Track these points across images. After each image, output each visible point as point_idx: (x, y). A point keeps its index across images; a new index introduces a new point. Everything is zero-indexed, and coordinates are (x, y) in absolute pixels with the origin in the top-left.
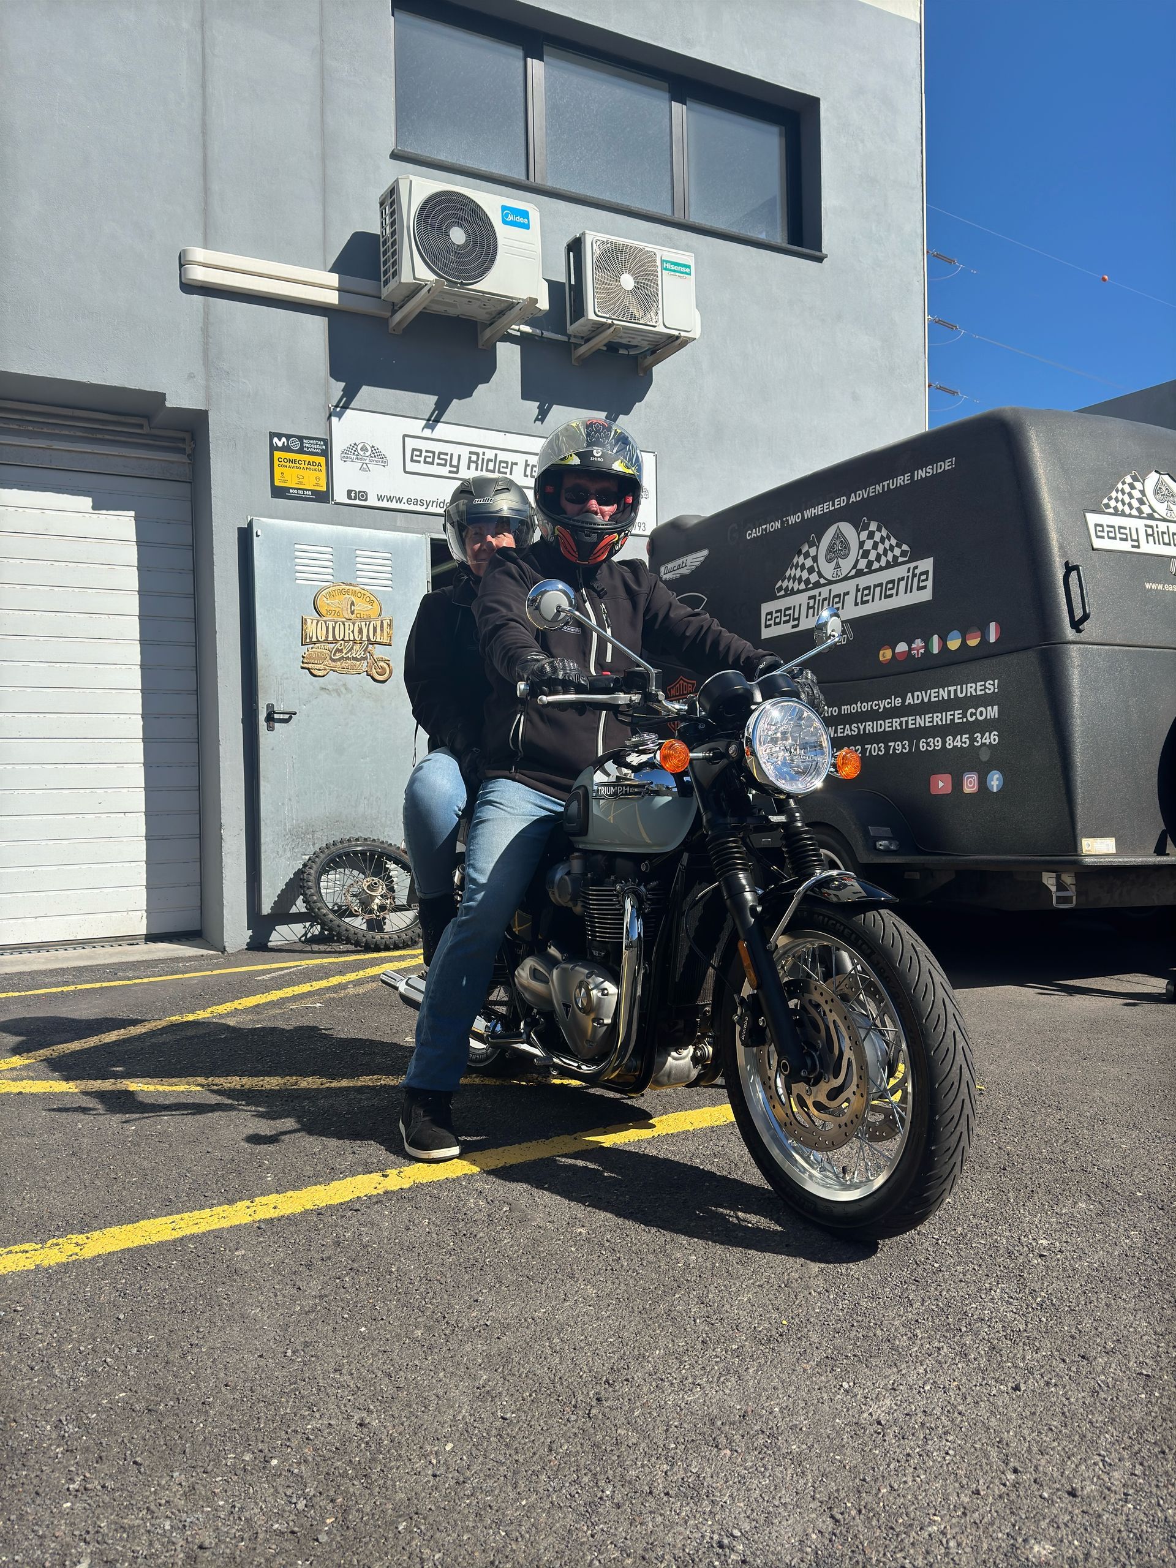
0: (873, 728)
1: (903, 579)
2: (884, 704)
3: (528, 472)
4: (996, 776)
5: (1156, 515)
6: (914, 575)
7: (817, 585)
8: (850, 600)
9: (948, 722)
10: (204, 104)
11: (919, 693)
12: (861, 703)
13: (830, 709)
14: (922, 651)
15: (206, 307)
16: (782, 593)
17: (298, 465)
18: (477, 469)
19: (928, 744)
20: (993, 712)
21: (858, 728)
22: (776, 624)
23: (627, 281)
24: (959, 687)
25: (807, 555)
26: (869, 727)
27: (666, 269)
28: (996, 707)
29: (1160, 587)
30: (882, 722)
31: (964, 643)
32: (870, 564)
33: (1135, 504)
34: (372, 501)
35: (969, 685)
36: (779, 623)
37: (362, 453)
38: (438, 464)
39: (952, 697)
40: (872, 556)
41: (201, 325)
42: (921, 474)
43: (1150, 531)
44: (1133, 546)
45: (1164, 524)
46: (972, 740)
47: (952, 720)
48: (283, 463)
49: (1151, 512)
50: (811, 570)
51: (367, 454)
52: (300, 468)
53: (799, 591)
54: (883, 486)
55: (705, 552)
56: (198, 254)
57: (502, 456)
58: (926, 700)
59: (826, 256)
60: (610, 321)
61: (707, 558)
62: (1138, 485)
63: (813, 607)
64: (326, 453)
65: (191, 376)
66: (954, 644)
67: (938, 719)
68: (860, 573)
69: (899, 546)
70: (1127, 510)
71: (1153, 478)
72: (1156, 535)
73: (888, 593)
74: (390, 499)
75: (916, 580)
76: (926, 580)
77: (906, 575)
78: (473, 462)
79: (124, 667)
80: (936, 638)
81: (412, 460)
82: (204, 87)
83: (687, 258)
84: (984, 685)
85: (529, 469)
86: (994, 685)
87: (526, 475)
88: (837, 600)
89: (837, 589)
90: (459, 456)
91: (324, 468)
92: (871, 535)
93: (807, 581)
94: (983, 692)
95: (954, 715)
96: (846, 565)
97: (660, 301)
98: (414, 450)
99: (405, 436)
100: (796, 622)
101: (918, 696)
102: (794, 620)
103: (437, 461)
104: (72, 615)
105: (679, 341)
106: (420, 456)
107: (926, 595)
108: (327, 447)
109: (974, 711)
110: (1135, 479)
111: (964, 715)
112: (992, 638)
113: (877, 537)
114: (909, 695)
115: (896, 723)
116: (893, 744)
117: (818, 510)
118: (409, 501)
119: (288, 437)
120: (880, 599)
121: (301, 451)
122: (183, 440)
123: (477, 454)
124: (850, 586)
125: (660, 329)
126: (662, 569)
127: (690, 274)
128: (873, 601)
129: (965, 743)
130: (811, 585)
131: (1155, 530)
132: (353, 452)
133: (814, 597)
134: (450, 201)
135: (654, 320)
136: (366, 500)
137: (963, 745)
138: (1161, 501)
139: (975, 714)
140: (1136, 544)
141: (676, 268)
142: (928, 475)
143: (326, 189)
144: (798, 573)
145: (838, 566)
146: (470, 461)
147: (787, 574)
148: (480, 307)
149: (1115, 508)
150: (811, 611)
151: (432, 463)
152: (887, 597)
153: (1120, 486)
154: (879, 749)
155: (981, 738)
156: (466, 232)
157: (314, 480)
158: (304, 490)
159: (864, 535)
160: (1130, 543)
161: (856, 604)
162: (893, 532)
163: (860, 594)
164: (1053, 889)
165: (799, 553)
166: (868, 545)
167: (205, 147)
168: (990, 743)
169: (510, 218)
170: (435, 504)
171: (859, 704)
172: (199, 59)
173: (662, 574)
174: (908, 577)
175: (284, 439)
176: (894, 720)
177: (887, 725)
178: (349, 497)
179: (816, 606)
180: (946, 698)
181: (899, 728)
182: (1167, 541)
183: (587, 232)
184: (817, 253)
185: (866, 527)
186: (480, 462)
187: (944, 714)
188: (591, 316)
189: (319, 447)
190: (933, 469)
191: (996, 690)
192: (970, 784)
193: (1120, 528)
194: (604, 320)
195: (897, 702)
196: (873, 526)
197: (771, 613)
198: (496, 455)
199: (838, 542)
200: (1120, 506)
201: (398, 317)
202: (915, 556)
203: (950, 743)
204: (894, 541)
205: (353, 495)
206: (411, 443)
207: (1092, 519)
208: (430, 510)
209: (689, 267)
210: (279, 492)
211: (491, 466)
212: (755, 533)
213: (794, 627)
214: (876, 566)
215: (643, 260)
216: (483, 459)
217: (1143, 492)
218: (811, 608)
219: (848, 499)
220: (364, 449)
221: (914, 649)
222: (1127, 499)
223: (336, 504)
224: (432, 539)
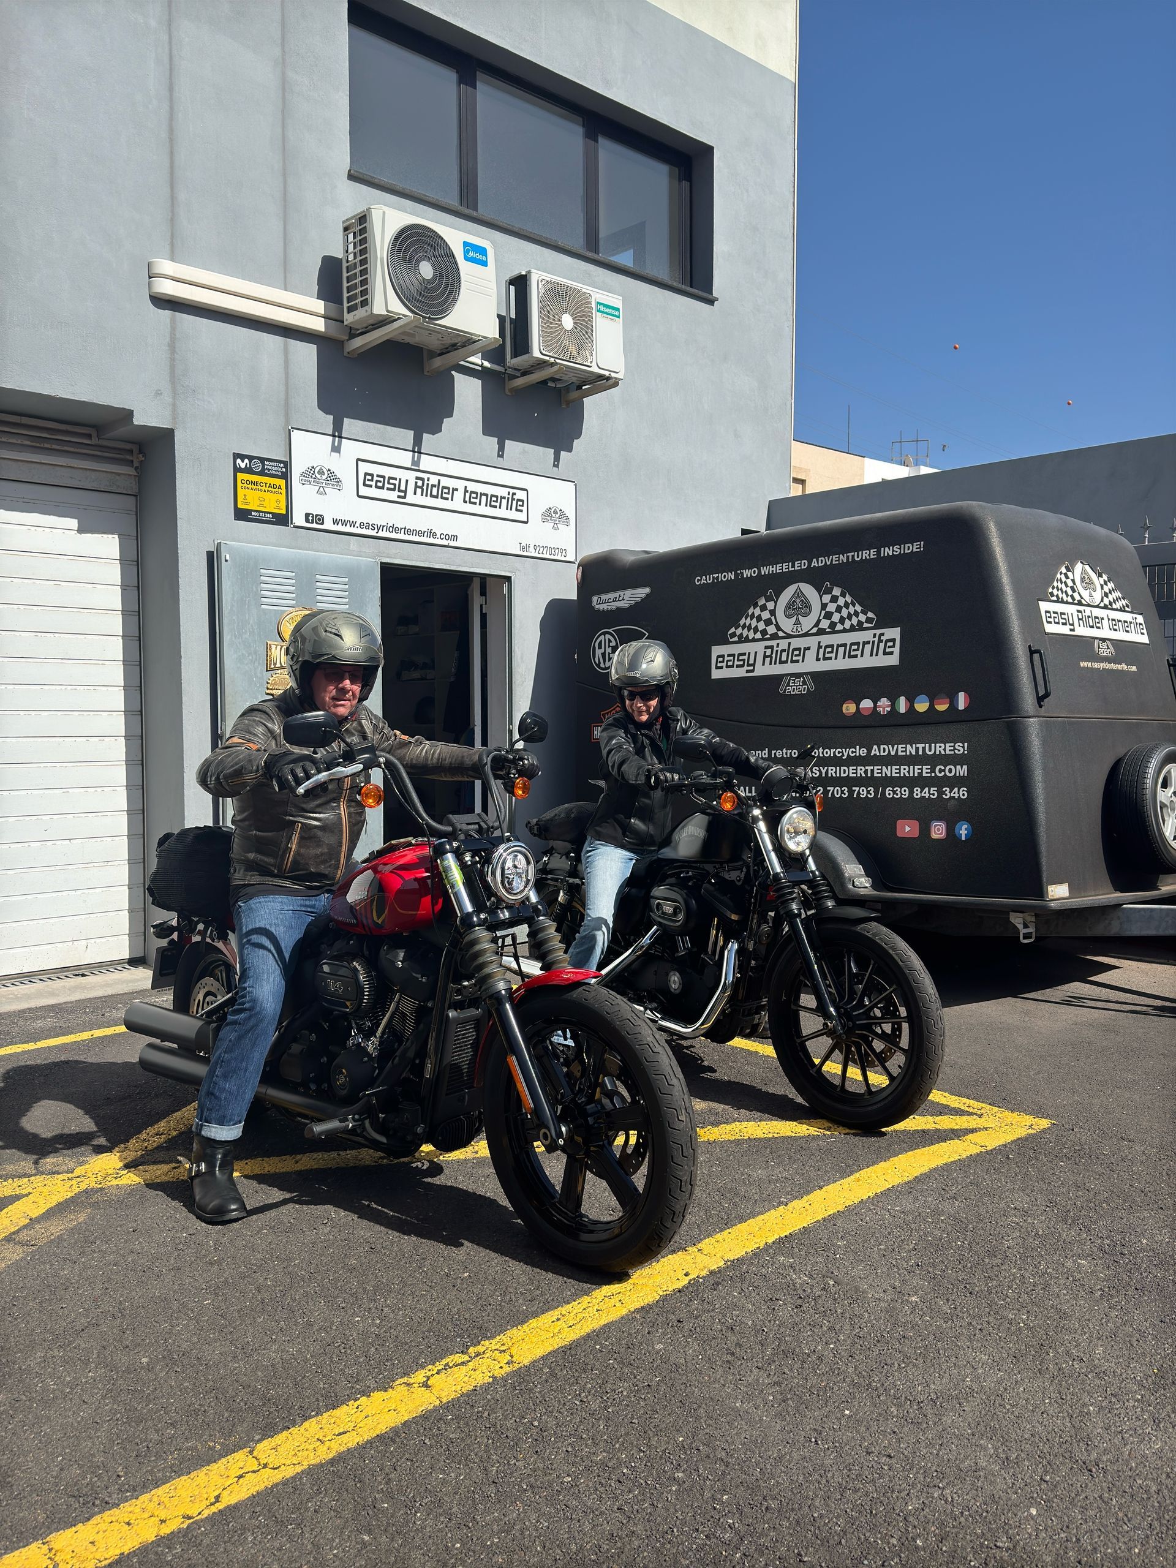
0: (836, 772)
1: (868, 643)
2: (847, 753)
3: (467, 499)
4: (965, 826)
5: (1084, 602)
6: (880, 641)
7: (774, 637)
8: (811, 655)
9: (916, 775)
10: (171, 108)
11: (885, 746)
12: (824, 749)
13: (789, 752)
14: (889, 709)
15: (173, 321)
16: (736, 639)
17: (260, 487)
18: (422, 495)
19: (894, 792)
20: (962, 771)
21: (820, 771)
22: (727, 667)
23: (567, 322)
24: (927, 745)
25: (763, 608)
26: (832, 771)
27: (599, 311)
28: (965, 767)
29: (1089, 665)
30: (846, 768)
31: (932, 706)
32: (833, 625)
33: (1070, 592)
34: (328, 525)
35: (938, 745)
36: (732, 666)
37: (319, 476)
38: (388, 489)
39: (920, 753)
40: (836, 618)
41: (168, 339)
42: (888, 551)
43: (1080, 614)
44: (1071, 630)
45: (1088, 609)
46: (941, 793)
47: (920, 774)
48: (245, 485)
49: (1079, 598)
50: (768, 622)
51: (324, 477)
52: (261, 490)
53: (754, 640)
54: (848, 557)
55: (647, 590)
56: (166, 266)
57: (445, 482)
58: (893, 753)
59: (717, 299)
60: (552, 360)
61: (648, 596)
62: (1069, 574)
63: (770, 657)
64: (286, 476)
65: (158, 393)
66: (922, 706)
67: (904, 771)
68: (822, 632)
69: (864, 612)
70: (1065, 599)
71: (1079, 567)
72: (1084, 619)
73: (852, 653)
74: (344, 523)
75: (882, 645)
76: (893, 646)
77: (871, 640)
78: (419, 487)
79: (69, 688)
80: (902, 700)
81: (365, 485)
82: (171, 89)
83: (616, 301)
84: (954, 746)
85: (468, 495)
86: (963, 747)
87: (465, 501)
88: (796, 653)
89: (796, 643)
90: (407, 481)
91: (283, 491)
92: (834, 599)
93: (764, 632)
94: (953, 753)
95: (922, 769)
96: (807, 623)
97: (594, 342)
98: (366, 474)
99: (358, 460)
100: (752, 668)
101: (884, 749)
102: (748, 665)
103: (387, 485)
104: (17, 634)
105: (611, 382)
106: (372, 480)
107: (893, 660)
108: (287, 470)
109: (943, 768)
110: (1068, 569)
111: (933, 770)
112: (961, 706)
113: (841, 601)
114: (875, 747)
115: (861, 771)
116: (857, 789)
117: (777, 569)
118: (362, 525)
119: (251, 458)
120: (844, 658)
121: (262, 473)
122: (131, 452)
123: (422, 479)
124: (812, 642)
125: (594, 369)
126: (595, 599)
127: (619, 317)
128: (836, 658)
129: (933, 795)
130: (768, 636)
131: (1084, 614)
132: (311, 475)
133: (772, 647)
134: (419, 234)
135: (589, 361)
136: (322, 523)
137: (931, 796)
138: (1085, 588)
139: (944, 771)
140: (1072, 627)
141: (607, 310)
142: (895, 553)
143: (287, 203)
144: (754, 623)
145: (797, 622)
146: (416, 487)
147: (742, 622)
148: (438, 339)
149: (1057, 596)
150: (768, 660)
151: (382, 488)
152: (850, 656)
153: (1059, 576)
154: (842, 792)
155: (950, 792)
156: (433, 266)
157: (274, 503)
158: (265, 512)
159: (826, 598)
160: (1068, 627)
161: (818, 659)
162: (857, 598)
163: (821, 651)
164: (1020, 927)
165: (755, 605)
166: (831, 607)
167: (172, 154)
168: (959, 797)
169: (471, 254)
170: (385, 528)
171: (821, 750)
172: (166, 60)
173: (594, 603)
174: (874, 642)
175: (246, 461)
176: (859, 768)
177: (851, 771)
178: (307, 521)
179: (774, 656)
180: (914, 753)
181: (863, 775)
182: (1091, 624)
183: (533, 270)
184: (710, 297)
185: (829, 591)
186: (425, 488)
187: (912, 767)
188: (536, 354)
189: (279, 469)
190: (900, 549)
191: (966, 752)
192: (938, 831)
193: (1062, 614)
194: (547, 358)
195: (863, 752)
196: (837, 591)
197: (723, 656)
198: (439, 481)
199: (798, 601)
200: (1060, 596)
201: (358, 342)
202: (882, 623)
203: (917, 793)
204: (858, 608)
205: (310, 518)
206: (364, 468)
207: (1044, 606)
208: (381, 534)
209: (618, 310)
210: (242, 515)
211: (435, 492)
212: (706, 580)
213: (748, 671)
214: (839, 627)
215: (581, 301)
216: (428, 484)
217: (1073, 581)
218: (768, 656)
219: (810, 563)
220: (321, 472)
221: (880, 707)
222: (1064, 589)
223: (294, 527)
224: (381, 563)
